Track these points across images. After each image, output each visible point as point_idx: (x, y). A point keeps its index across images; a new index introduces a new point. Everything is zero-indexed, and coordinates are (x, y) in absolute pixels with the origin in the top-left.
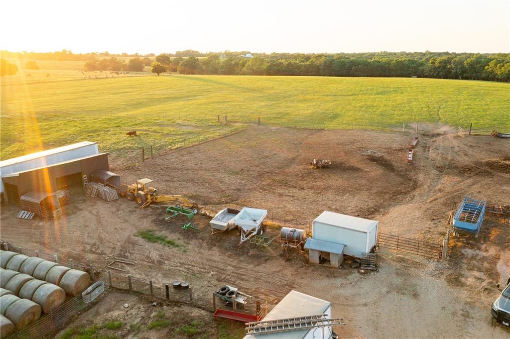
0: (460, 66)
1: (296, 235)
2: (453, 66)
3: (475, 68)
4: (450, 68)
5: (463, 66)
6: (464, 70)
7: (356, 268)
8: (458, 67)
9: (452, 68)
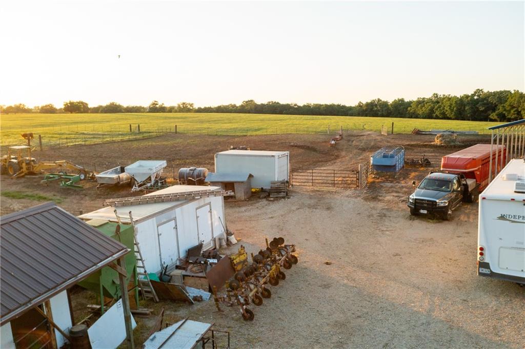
0: (386, 108)
1: (196, 173)
2: (379, 108)
3: (399, 110)
4: (376, 110)
5: (388, 108)
6: (389, 111)
7: (265, 197)
8: (384, 109)
9: (379, 110)
